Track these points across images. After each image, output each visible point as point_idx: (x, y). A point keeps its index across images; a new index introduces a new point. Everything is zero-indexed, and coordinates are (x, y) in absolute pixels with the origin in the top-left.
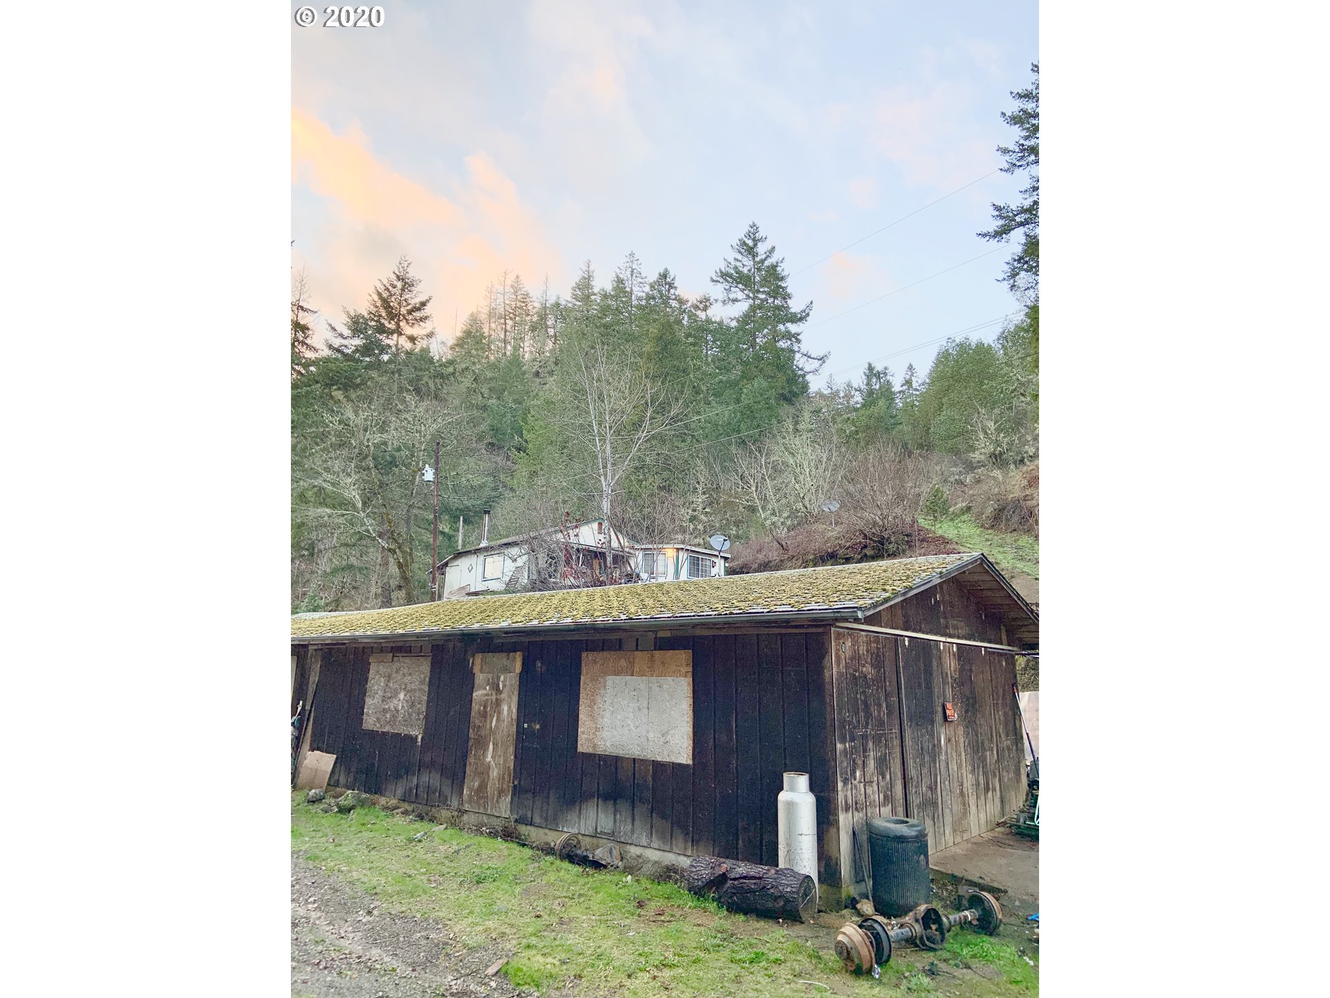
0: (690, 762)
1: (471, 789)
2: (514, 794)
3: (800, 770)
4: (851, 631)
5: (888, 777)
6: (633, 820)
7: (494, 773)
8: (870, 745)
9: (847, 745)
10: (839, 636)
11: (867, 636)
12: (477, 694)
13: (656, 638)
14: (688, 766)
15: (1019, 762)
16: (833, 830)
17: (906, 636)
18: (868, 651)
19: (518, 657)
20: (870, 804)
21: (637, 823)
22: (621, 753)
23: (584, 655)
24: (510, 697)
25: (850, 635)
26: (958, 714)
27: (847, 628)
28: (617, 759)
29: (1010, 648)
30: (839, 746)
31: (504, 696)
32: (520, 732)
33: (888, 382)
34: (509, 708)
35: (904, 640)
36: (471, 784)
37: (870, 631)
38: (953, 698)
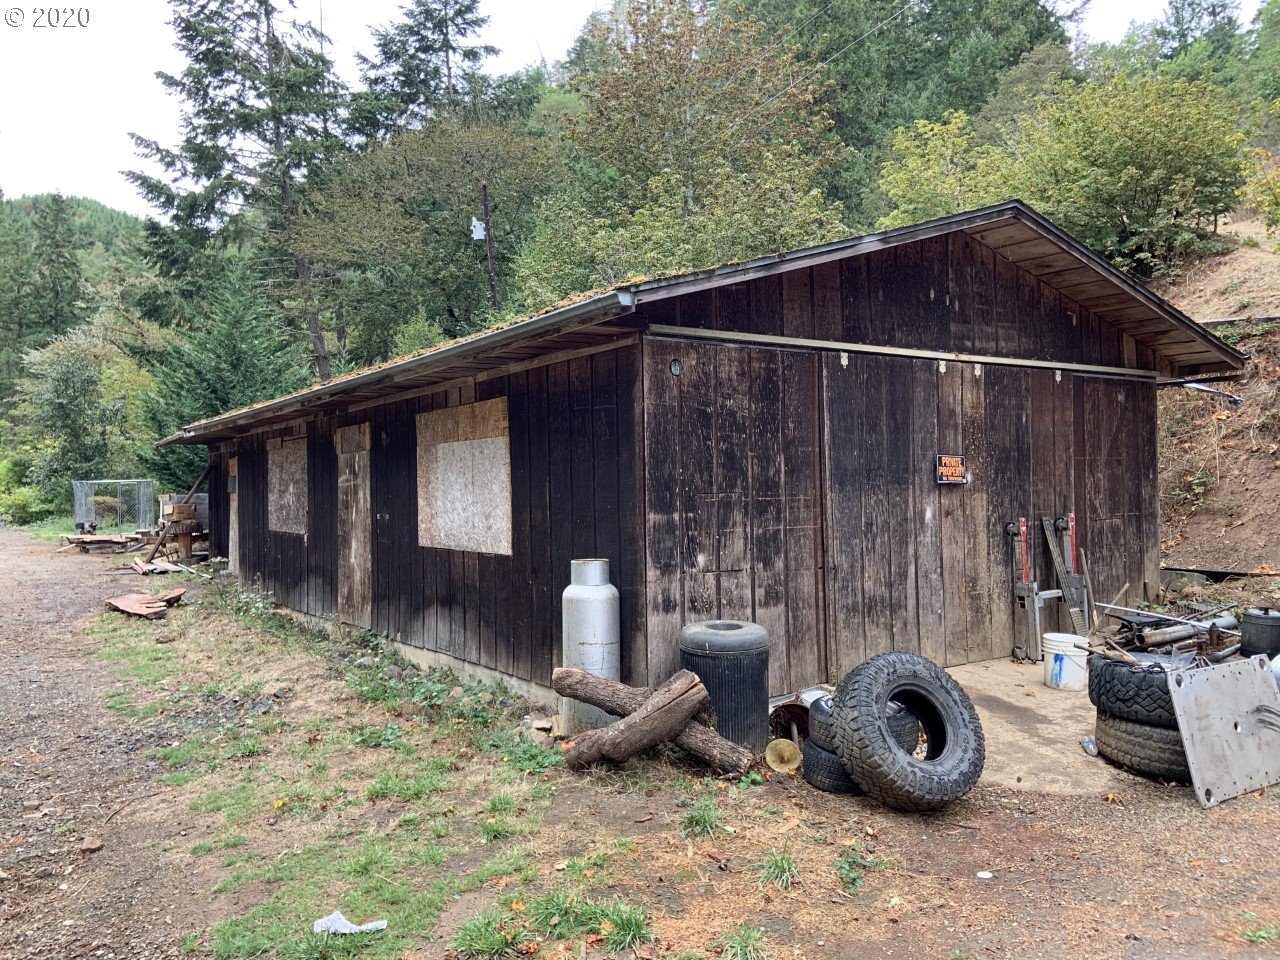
0: (509, 552)
1: (343, 598)
2: (373, 602)
3: (594, 554)
4: (696, 343)
5: (780, 564)
6: (465, 629)
7: (358, 576)
8: (738, 516)
9: (676, 516)
10: (661, 350)
11: (742, 350)
12: (341, 479)
13: (475, 384)
14: (506, 557)
15: (1141, 551)
16: (640, 639)
17: (845, 351)
18: (742, 374)
19: (366, 427)
20: (729, 604)
21: (468, 633)
22: (453, 546)
23: (418, 417)
24: (364, 481)
25: (696, 349)
26: (974, 474)
27: (686, 337)
28: (449, 552)
29: (1141, 372)
30: (652, 517)
31: (359, 481)
32: (375, 522)
33: (1230, 19)
34: (364, 496)
35: (839, 357)
36: (343, 590)
37: (749, 343)
38: (966, 449)
